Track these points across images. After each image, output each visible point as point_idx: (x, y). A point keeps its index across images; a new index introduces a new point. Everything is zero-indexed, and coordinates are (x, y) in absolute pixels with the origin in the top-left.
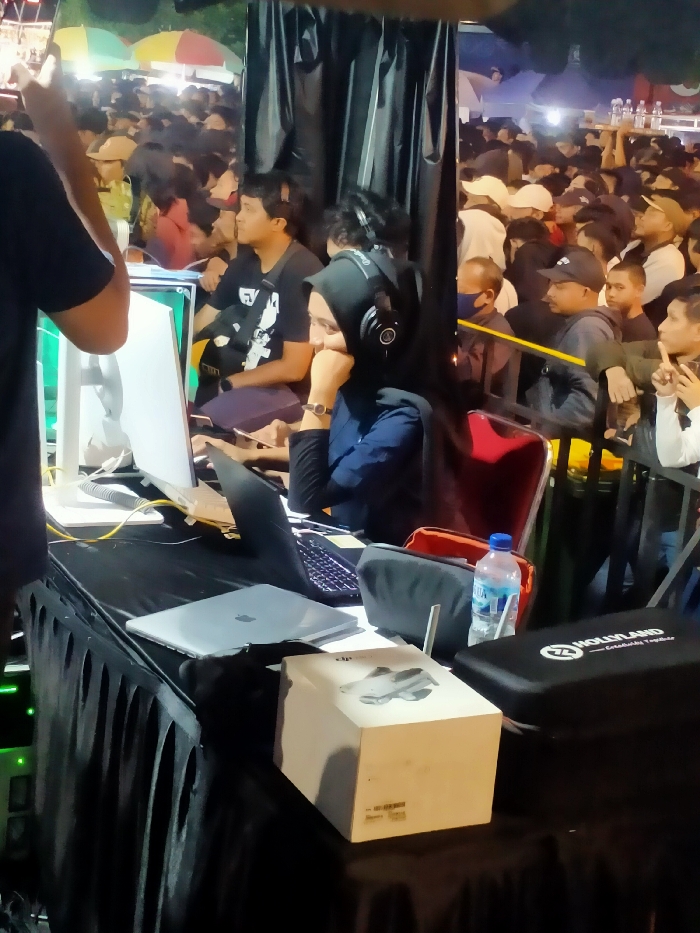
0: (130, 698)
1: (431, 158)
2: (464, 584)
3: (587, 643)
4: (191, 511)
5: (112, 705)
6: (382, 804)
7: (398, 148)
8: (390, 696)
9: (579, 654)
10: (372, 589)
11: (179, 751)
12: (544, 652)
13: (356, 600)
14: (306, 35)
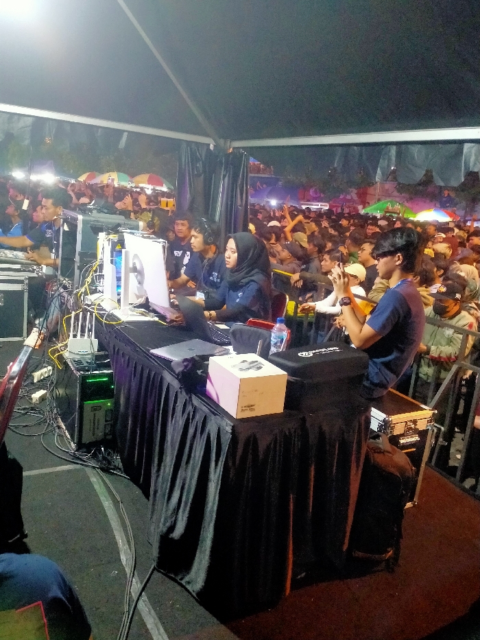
0: (152, 377)
1: (240, 206)
2: (267, 336)
3: (314, 351)
4: (168, 317)
5: (144, 380)
6: (246, 405)
7: (229, 203)
8: (248, 369)
9: (312, 355)
10: (235, 340)
11: (171, 393)
12: (299, 354)
13: (229, 344)
14: (198, 165)
